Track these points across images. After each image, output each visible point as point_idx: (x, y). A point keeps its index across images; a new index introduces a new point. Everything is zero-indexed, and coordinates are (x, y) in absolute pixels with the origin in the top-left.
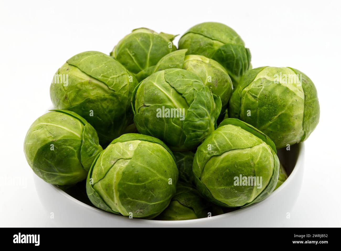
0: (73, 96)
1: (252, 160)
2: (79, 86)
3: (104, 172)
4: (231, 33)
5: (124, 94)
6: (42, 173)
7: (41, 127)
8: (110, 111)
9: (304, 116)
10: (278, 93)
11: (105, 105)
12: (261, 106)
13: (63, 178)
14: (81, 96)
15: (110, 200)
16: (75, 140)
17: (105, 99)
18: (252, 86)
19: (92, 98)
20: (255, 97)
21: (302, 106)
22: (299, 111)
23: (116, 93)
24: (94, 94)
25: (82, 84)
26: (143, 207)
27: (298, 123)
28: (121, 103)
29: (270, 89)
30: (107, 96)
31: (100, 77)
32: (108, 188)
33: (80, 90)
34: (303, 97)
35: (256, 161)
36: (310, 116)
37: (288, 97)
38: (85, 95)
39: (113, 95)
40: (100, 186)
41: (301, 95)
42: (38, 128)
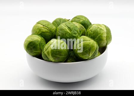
0: (38, 31)
1: (90, 44)
2: (40, 28)
3: (47, 48)
4: (86, 18)
5: (53, 31)
6: (29, 51)
7: (29, 38)
8: (49, 36)
9: (107, 37)
10: (98, 30)
11: (47, 34)
12: (93, 34)
13: (35, 52)
14: (41, 31)
15: (49, 56)
16: (39, 41)
17: (48, 32)
18: (91, 29)
19: (44, 31)
20: (92, 31)
21: (106, 34)
22: (105, 35)
23: (51, 30)
24: (44, 30)
25: (41, 27)
26: (58, 58)
27: (105, 39)
28: (52, 34)
29: (96, 29)
30: (48, 31)
31: (46, 26)
32: (48, 53)
33: (40, 29)
34: (106, 31)
35: (91, 44)
36: (108, 37)
37: (101, 31)
38: (42, 30)
39: (50, 31)
40: (46, 53)
41: (105, 31)
42: (28, 38)
